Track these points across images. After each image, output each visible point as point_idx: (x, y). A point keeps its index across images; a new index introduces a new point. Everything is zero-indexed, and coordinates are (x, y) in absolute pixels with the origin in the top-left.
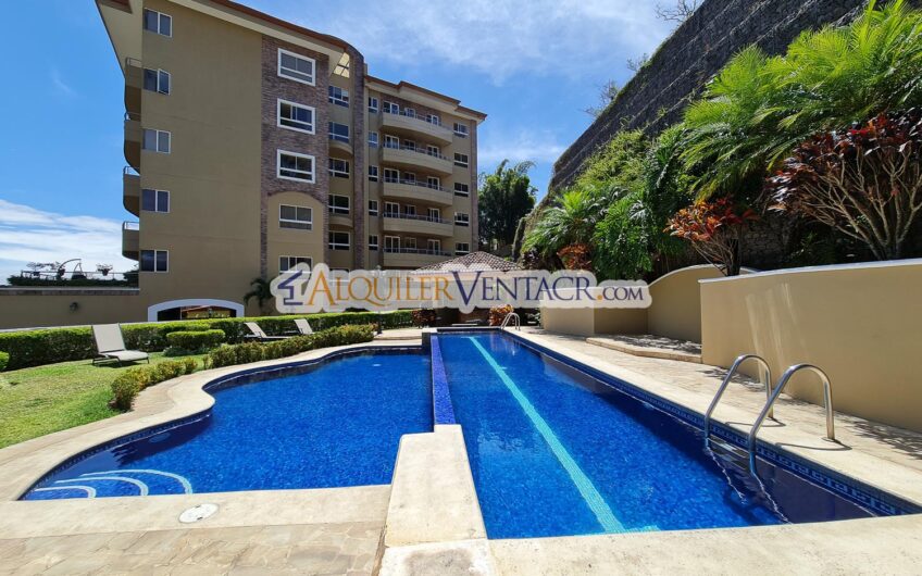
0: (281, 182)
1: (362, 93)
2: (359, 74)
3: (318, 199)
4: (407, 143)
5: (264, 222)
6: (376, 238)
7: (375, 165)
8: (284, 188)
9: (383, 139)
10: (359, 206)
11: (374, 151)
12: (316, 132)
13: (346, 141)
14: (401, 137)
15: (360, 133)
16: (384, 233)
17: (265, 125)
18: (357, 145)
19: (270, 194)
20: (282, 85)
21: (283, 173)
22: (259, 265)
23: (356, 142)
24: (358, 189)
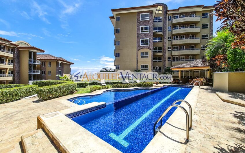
0: (141, 47)
1: (166, 16)
2: (165, 11)
3: (150, 49)
4: (182, 26)
5: (137, 57)
6: (170, 58)
7: (170, 36)
8: (142, 48)
9: (173, 27)
10: (165, 49)
11: (170, 32)
12: (150, 32)
13: (161, 31)
14: (179, 25)
15: (165, 28)
16: (173, 56)
17: (137, 34)
18: (164, 32)
19: (139, 50)
20: (141, 22)
21: (142, 44)
22: (136, 67)
23: (164, 31)
24: (165, 44)
